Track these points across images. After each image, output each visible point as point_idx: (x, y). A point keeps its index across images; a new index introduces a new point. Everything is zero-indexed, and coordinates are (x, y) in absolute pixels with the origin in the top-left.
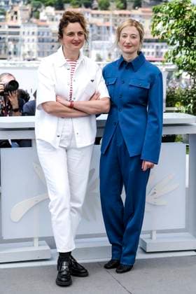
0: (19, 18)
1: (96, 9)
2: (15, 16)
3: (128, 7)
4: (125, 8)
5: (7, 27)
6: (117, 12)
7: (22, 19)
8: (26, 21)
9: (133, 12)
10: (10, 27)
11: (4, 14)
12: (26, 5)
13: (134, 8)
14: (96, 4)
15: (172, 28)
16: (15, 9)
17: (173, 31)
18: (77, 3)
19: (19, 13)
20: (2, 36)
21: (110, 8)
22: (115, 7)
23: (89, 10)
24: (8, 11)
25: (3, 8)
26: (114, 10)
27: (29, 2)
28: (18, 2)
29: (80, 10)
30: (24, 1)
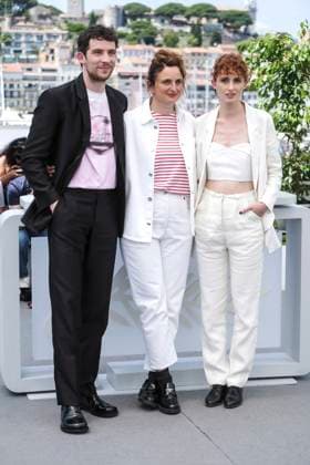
0: (57, 59)
1: (160, 46)
2: (51, 56)
3: (204, 43)
4: (199, 45)
5: (40, 70)
6: (189, 50)
7: (60, 60)
8: (66, 63)
9: (211, 50)
10: (43, 70)
11: (36, 53)
12: (66, 40)
13: (212, 44)
14: (159, 39)
15: (264, 73)
16: (51, 46)
17: (265, 78)
18: (135, 38)
19: (56, 51)
20: (33, 83)
21: (179, 44)
22: (185, 43)
23: (151, 47)
24: (42, 48)
25: (35, 45)
26: (183, 46)
27: (70, 37)
28: (56, 37)
29: (138, 47)
30: (63, 35)
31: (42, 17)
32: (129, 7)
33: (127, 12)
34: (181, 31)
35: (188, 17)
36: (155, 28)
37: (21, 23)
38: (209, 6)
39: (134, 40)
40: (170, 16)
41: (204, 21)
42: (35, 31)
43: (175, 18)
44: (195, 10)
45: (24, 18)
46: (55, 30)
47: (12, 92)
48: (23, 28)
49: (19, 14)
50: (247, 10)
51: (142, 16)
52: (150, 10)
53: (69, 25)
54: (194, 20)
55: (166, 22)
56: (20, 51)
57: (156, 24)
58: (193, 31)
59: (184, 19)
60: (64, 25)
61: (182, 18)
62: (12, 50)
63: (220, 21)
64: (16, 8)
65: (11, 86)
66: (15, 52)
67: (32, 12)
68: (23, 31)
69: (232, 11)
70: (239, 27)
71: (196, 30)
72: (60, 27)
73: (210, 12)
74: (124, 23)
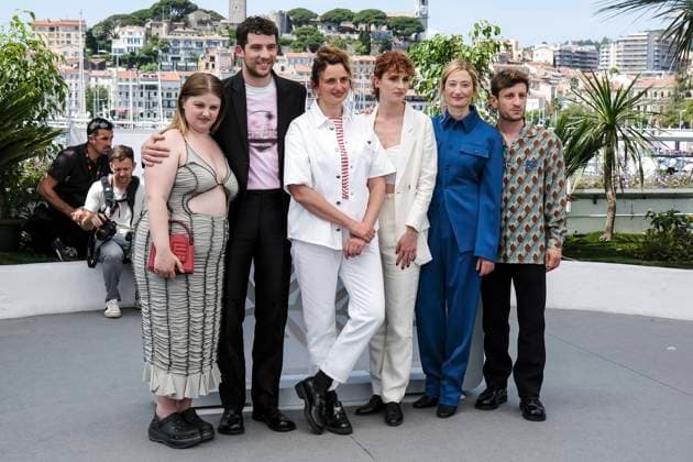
0: (217, 66)
2: (211, 64)
3: (372, 51)
4: (368, 53)
6: (357, 58)
7: (221, 68)
8: (227, 71)
11: (196, 60)
12: (228, 47)
16: (211, 54)
18: (300, 45)
19: (216, 59)
22: (354, 51)
24: (202, 56)
25: (193, 51)
27: (232, 44)
28: (216, 44)
29: (303, 54)
30: (224, 41)
31: (201, 22)
32: (293, 13)
33: (291, 18)
34: (349, 39)
35: (356, 24)
36: (322, 35)
37: (180, 29)
38: (379, 12)
39: (300, 47)
40: (337, 22)
41: (373, 28)
42: (196, 37)
43: (342, 25)
44: (362, 17)
45: (182, 23)
46: (216, 37)
47: (169, 102)
48: (181, 35)
49: (178, 19)
50: (418, 15)
51: (307, 22)
52: (316, 16)
53: (230, 31)
54: (362, 26)
55: (333, 29)
56: (179, 59)
57: (322, 30)
58: (361, 38)
59: (352, 26)
60: (226, 32)
61: (350, 25)
62: (170, 57)
63: (389, 28)
64: (175, 13)
65: (169, 95)
66: (173, 58)
67: (192, 17)
68: (182, 37)
69: (402, 17)
70: (410, 35)
71: (365, 38)
72: (221, 33)
73: (379, 18)
74: (289, 30)
